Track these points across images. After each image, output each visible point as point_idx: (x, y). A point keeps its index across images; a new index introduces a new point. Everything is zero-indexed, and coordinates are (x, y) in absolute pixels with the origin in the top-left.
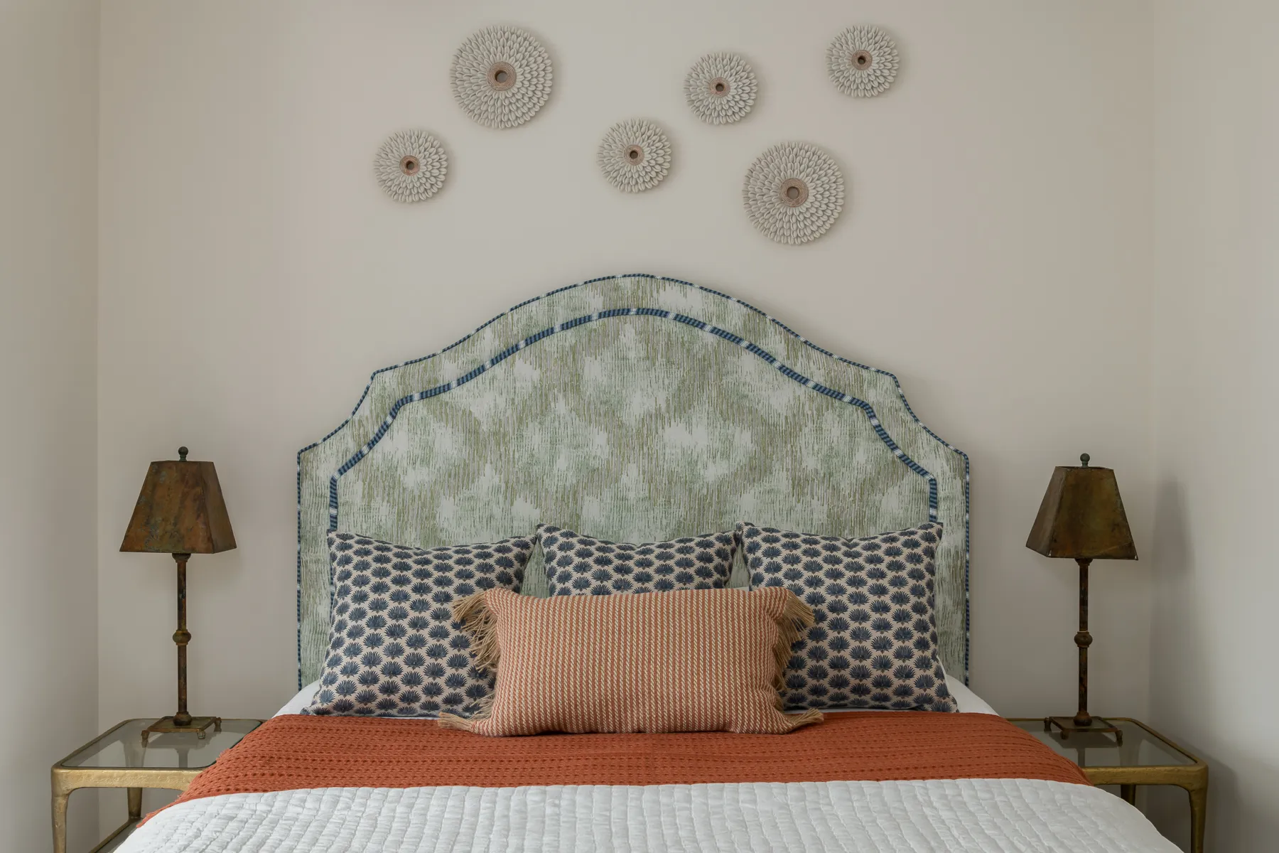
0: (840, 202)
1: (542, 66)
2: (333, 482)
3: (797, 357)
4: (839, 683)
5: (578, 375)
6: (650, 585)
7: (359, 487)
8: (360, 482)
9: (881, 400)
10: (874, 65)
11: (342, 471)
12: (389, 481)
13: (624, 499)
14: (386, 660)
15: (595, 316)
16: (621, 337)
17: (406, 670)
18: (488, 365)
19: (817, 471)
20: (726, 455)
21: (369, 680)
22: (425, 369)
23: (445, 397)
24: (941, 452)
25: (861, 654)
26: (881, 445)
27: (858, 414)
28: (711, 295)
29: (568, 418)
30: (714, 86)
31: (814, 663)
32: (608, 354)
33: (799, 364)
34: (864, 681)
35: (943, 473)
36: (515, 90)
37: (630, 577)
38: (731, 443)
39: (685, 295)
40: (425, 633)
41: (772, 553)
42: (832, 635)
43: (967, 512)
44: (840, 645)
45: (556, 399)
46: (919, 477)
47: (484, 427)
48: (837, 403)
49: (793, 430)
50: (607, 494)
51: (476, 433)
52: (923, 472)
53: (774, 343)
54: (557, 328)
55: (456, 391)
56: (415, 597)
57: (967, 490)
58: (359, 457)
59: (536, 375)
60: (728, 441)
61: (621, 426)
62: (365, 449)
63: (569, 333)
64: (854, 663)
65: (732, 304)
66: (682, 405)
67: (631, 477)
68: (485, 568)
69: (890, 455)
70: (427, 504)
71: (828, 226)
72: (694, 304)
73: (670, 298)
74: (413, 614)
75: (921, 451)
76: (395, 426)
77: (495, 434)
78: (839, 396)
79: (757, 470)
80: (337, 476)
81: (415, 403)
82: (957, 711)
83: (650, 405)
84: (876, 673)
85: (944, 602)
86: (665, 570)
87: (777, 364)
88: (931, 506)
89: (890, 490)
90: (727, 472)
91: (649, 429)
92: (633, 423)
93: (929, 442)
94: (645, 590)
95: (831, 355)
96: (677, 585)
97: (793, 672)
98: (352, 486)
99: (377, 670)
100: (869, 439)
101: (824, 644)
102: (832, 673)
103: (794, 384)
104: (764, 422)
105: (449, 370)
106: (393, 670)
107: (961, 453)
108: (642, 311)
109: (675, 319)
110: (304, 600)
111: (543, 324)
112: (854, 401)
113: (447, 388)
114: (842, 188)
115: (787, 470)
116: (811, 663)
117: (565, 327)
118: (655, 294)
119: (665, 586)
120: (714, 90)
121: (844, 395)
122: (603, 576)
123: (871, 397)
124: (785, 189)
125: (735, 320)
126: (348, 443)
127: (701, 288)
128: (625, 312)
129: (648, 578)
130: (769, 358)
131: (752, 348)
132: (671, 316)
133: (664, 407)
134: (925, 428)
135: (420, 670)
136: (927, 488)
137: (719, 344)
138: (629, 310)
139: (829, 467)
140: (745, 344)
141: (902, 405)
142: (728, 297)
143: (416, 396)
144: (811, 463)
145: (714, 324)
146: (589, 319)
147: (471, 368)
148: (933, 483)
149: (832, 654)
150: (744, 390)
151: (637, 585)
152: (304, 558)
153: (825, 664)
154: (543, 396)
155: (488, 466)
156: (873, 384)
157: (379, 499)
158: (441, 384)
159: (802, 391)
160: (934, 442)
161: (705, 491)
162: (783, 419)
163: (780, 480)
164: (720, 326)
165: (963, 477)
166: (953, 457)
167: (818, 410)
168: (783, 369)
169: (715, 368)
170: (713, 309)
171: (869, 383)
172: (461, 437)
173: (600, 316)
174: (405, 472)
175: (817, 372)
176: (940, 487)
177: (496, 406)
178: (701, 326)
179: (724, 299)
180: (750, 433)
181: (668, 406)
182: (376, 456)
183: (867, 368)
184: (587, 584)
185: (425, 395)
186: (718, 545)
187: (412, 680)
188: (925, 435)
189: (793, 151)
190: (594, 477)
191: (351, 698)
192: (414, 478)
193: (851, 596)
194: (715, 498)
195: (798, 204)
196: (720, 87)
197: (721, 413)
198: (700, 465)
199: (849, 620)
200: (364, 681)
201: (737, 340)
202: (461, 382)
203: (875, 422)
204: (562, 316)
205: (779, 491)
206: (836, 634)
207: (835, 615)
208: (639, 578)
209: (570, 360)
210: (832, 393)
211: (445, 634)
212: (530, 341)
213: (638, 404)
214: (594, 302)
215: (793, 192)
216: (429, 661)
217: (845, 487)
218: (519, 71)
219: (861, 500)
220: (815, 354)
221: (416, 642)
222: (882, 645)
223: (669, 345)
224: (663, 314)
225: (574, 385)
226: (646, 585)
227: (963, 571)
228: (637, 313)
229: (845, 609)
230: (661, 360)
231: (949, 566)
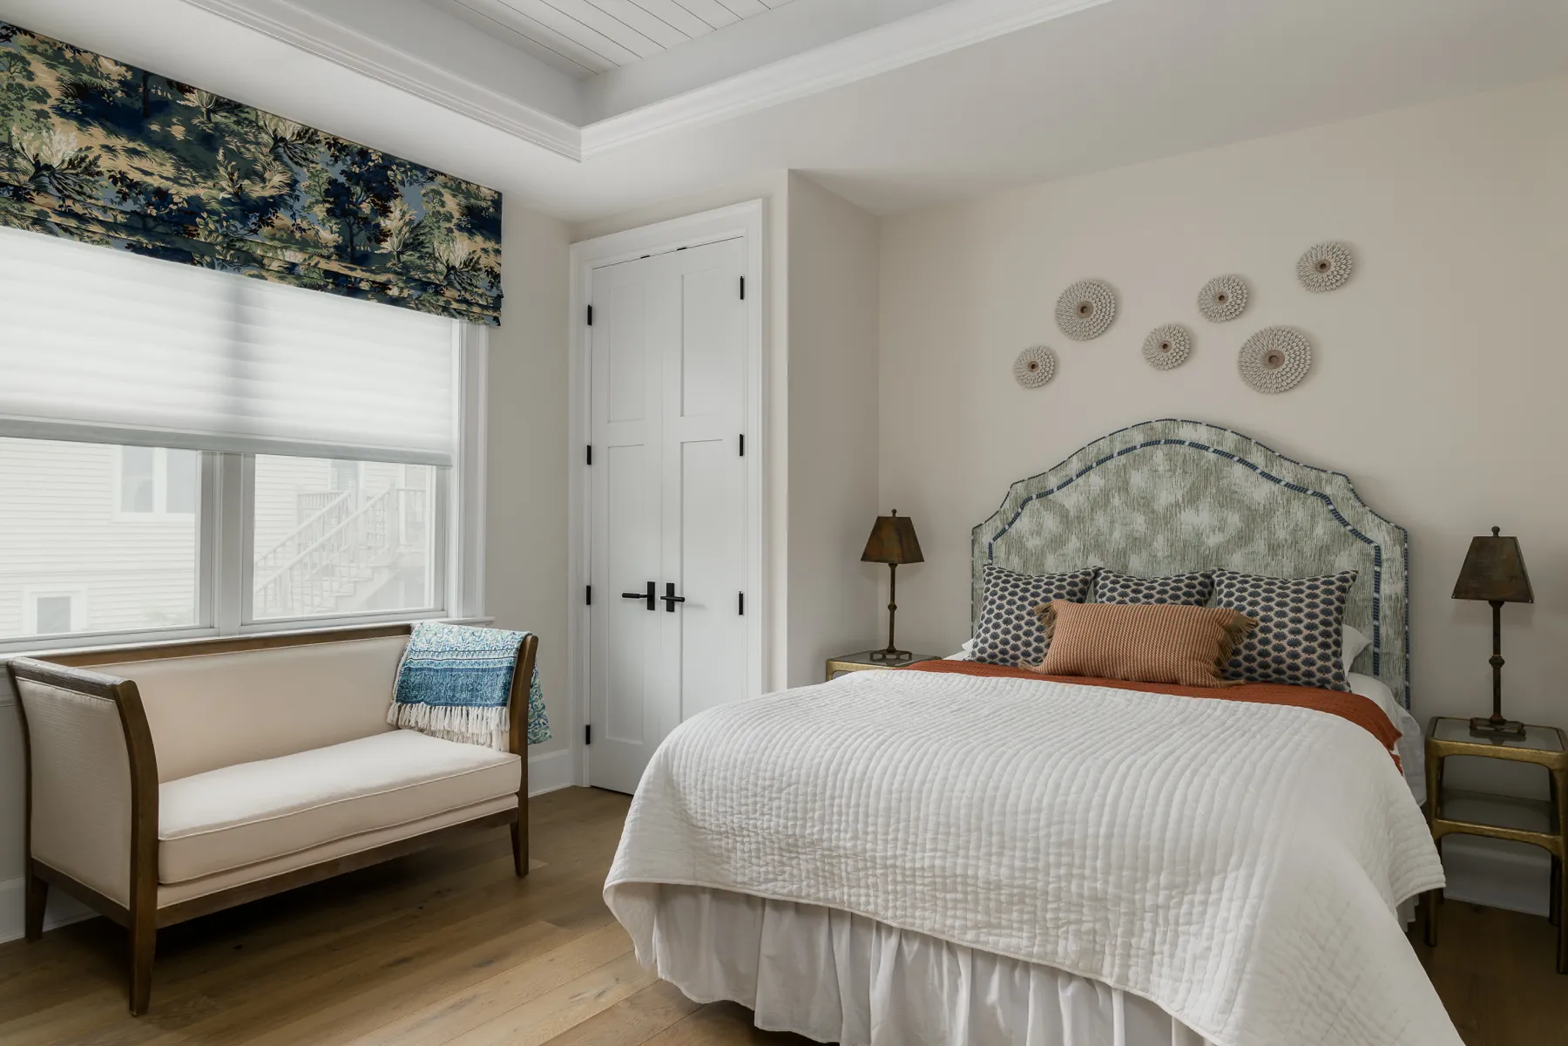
0: (1308, 362)
1: (1108, 300)
2: (990, 545)
3: (1273, 466)
4: (1265, 666)
5: (1126, 482)
6: (1152, 600)
7: (1003, 548)
8: (1004, 545)
9: (1335, 493)
10: (1333, 269)
11: (995, 539)
12: (1018, 546)
13: (1155, 556)
14: (1002, 636)
15: (1138, 447)
16: (1154, 458)
17: (1012, 642)
18: (1074, 478)
19: (1286, 540)
20: (1221, 529)
21: (993, 646)
22: (1039, 482)
23: (1050, 497)
24: (1383, 527)
25: (1279, 649)
26: (1336, 523)
27: (1319, 503)
28: (1213, 429)
29: (1121, 508)
30: (1217, 297)
31: (1248, 652)
32: (1145, 469)
33: (1274, 471)
34: (1281, 666)
35: (1385, 542)
36: (1092, 316)
37: (1140, 596)
38: (1225, 522)
39: (1196, 430)
40: (1022, 623)
41: (1230, 586)
42: (1261, 636)
43: (1406, 569)
44: (1265, 642)
45: (1113, 497)
46: (1366, 545)
47: (1072, 513)
48: (1302, 495)
49: (1269, 512)
50: (1144, 554)
51: (1067, 517)
52: (1369, 542)
53: (1257, 457)
54: (1115, 455)
55: (1057, 493)
56: (1019, 603)
57: (1406, 555)
58: (1004, 531)
59: (1102, 482)
60: (1223, 521)
61: (1153, 511)
62: (1007, 527)
63: (1122, 457)
64: (1274, 654)
65: (1227, 434)
66: (1192, 498)
67: (1160, 543)
68: (1060, 587)
69: (1342, 529)
70: (1040, 556)
71: (1299, 379)
72: (1202, 435)
73: (1186, 433)
74: (1017, 612)
75: (1367, 527)
76: (1022, 514)
77: (1078, 517)
78: (1304, 490)
79: (1243, 539)
80: (992, 542)
81: (1034, 501)
82: (1350, 691)
83: (1172, 499)
84: (1289, 661)
85: (1387, 631)
86: (1163, 592)
87: (1259, 471)
88: (1376, 565)
89: (1342, 553)
90: (1222, 540)
91: (1172, 515)
92: (1161, 510)
93: (1373, 521)
94: (1149, 603)
95: (1298, 464)
96: (1169, 601)
97: (1233, 657)
98: (1000, 548)
99: (997, 641)
100: (1326, 519)
101: (1255, 641)
102: (1259, 659)
103: (1271, 484)
104: (1249, 509)
105: (1053, 482)
106: (1005, 642)
107: (1400, 528)
108: (1168, 442)
109: (1189, 445)
110: (975, 609)
111: (1107, 452)
112: (1315, 494)
113: (1052, 491)
114: (1309, 353)
115: (1265, 539)
116: (1245, 652)
117: (1120, 454)
118: (1176, 430)
119: (1162, 601)
120: (1218, 300)
121: (1307, 490)
122: (1123, 595)
123: (1328, 491)
124: (1267, 359)
125: (1229, 442)
126: (998, 524)
127: (1207, 425)
128: (1158, 442)
129: (1151, 596)
130: (1254, 467)
131: (1241, 461)
132: (1187, 444)
133: (1181, 499)
134: (1370, 511)
135: (1019, 643)
136: (1373, 553)
137: (1218, 460)
138: (1160, 441)
139: (1295, 537)
140: (1236, 459)
141: (1352, 496)
142: (1225, 430)
143: (1034, 497)
144: (1281, 534)
145: (1215, 447)
146: (1135, 448)
147: (1065, 480)
148: (1378, 549)
149: (1260, 647)
150: (1233, 487)
151: (1144, 600)
152: (976, 586)
153: (1254, 653)
154: (1106, 495)
155: (1074, 536)
156: (1329, 482)
157: (1013, 555)
158: (1048, 489)
159: (1275, 488)
160: (1377, 519)
161: (1207, 552)
162: (1262, 506)
163: (1260, 545)
164: (1220, 448)
165: (1401, 545)
166: (1393, 531)
167: (1287, 500)
168: (1263, 474)
169: (1214, 474)
170: (1214, 438)
171: (1327, 481)
172: (1058, 519)
173: (1142, 446)
174: (1027, 540)
175: (1287, 473)
176: (1383, 552)
177: (1078, 501)
178: (1207, 448)
179: (1222, 431)
180: (1238, 516)
181: (1184, 499)
182: (1012, 530)
183: (1325, 471)
184: (1114, 599)
185: (1039, 496)
186: (1201, 579)
187: (1015, 648)
188: (1370, 516)
189: (1274, 333)
190: (1137, 543)
191: (985, 655)
192: (1033, 543)
193: (1277, 613)
194: (1214, 557)
195: (1277, 366)
196: (1221, 298)
197: (1219, 503)
198: (1204, 536)
199: (1273, 627)
200: (991, 647)
201: (1230, 456)
202: (1059, 488)
203: (1331, 507)
204: (1118, 447)
205: (1258, 554)
206: (1263, 635)
207: (1264, 624)
208: (1146, 596)
209: (1122, 474)
210: (1299, 489)
211: (1023, 618)
212: (1099, 463)
213: (1164, 498)
214: (1138, 438)
215: (1273, 359)
216: (1024, 638)
217: (1307, 550)
218: (1095, 305)
219: (1319, 560)
220: (1287, 463)
221: (1018, 628)
222: (1295, 643)
223: (1184, 461)
224: (1181, 442)
225: (1124, 488)
226: (1150, 600)
227: (1403, 611)
228: (1165, 443)
229: (1271, 620)
230: (1179, 471)
231: (1391, 607)
